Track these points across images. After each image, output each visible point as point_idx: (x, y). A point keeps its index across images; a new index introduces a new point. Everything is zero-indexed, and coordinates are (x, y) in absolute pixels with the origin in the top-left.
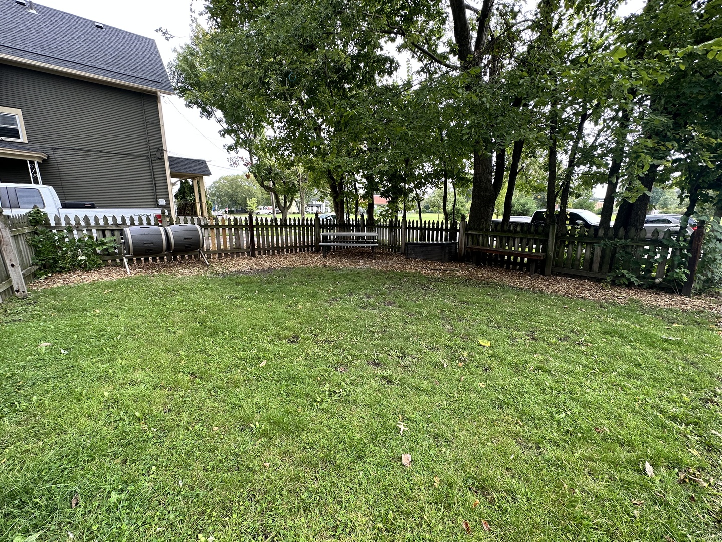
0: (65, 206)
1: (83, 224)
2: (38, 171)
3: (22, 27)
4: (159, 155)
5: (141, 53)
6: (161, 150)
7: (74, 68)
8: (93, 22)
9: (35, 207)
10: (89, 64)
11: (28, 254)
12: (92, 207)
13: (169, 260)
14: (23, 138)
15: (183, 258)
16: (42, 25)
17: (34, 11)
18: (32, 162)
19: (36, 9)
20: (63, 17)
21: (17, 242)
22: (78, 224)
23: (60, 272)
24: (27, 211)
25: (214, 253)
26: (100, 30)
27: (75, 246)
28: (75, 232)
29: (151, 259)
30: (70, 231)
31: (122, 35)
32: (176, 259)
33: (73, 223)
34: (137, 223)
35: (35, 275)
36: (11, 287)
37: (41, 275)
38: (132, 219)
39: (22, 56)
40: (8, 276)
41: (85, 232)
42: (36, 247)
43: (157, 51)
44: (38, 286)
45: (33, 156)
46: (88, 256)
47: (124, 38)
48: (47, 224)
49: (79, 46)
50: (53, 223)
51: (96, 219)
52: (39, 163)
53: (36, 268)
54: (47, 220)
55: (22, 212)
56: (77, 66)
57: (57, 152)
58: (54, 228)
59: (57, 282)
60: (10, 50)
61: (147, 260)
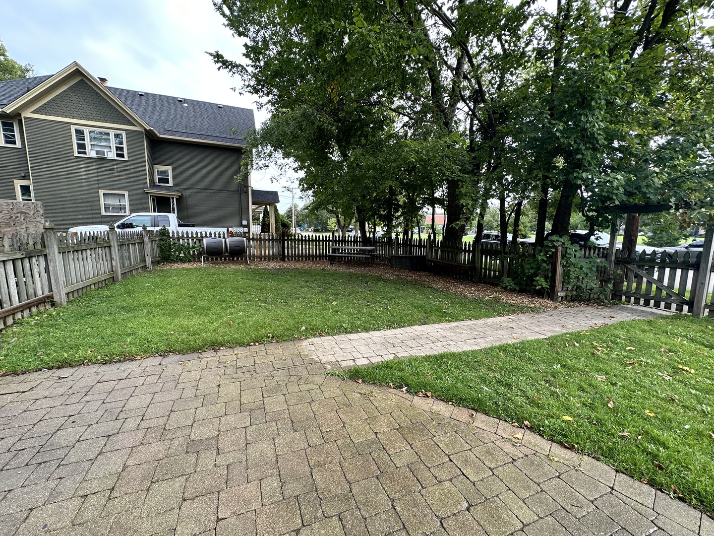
0: (180, 225)
1: (185, 236)
2: (175, 204)
3: (179, 116)
4: (245, 190)
5: (242, 121)
6: (247, 186)
7: (201, 138)
8: (217, 105)
9: (164, 226)
10: (210, 134)
11: (157, 251)
12: (193, 226)
13: (229, 260)
14: (171, 184)
15: (238, 259)
16: (189, 113)
17: (186, 105)
18: (173, 198)
19: (187, 103)
20: (201, 105)
21: (152, 244)
22: (183, 236)
23: (171, 262)
24: (160, 228)
25: (257, 257)
26: (220, 109)
27: (180, 249)
28: (181, 240)
29: (219, 259)
30: (179, 240)
31: (233, 110)
32: (233, 259)
33: (180, 235)
34: (213, 235)
35: (159, 263)
36: (146, 266)
37: (161, 263)
38: (210, 234)
39: (175, 136)
40: (145, 261)
41: (186, 240)
42: (161, 248)
43: (253, 119)
44: (158, 268)
45: (174, 195)
46: (185, 255)
47: (234, 112)
48: (169, 235)
49: (206, 123)
50: (171, 235)
51: (192, 233)
52: (176, 198)
53: (160, 259)
54: (169, 233)
55: (158, 229)
56: (203, 137)
57: (187, 191)
58: (171, 238)
59: (167, 267)
60: (170, 132)
61: (217, 259)
